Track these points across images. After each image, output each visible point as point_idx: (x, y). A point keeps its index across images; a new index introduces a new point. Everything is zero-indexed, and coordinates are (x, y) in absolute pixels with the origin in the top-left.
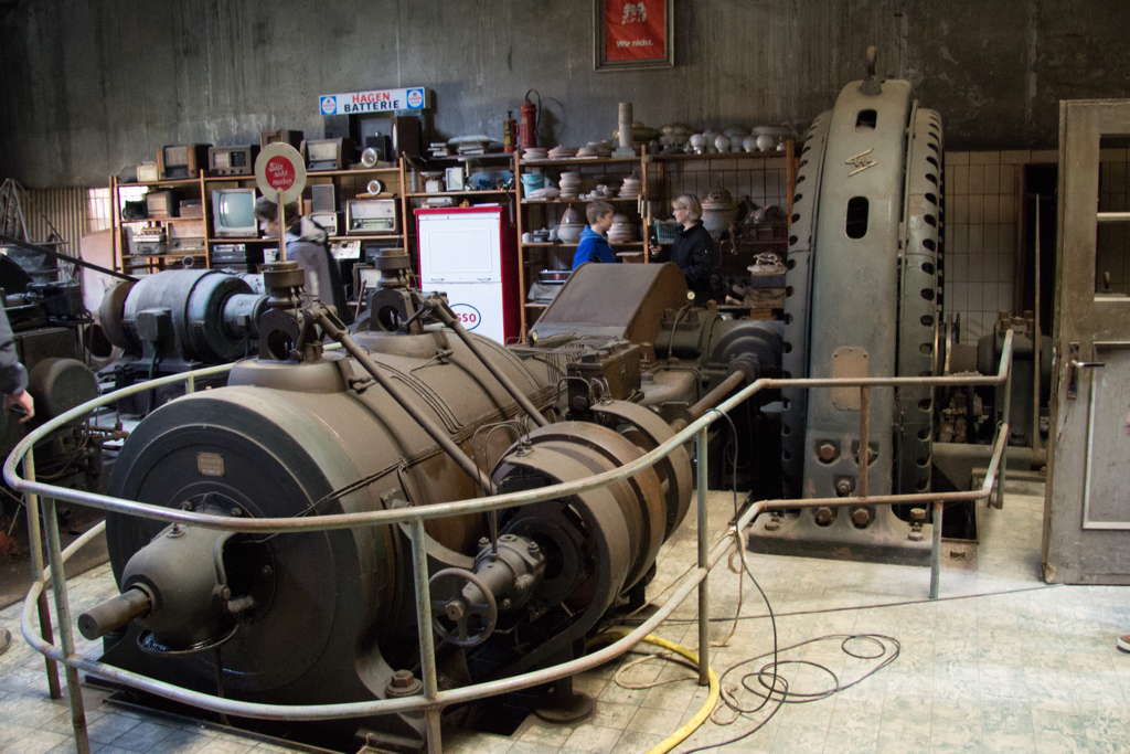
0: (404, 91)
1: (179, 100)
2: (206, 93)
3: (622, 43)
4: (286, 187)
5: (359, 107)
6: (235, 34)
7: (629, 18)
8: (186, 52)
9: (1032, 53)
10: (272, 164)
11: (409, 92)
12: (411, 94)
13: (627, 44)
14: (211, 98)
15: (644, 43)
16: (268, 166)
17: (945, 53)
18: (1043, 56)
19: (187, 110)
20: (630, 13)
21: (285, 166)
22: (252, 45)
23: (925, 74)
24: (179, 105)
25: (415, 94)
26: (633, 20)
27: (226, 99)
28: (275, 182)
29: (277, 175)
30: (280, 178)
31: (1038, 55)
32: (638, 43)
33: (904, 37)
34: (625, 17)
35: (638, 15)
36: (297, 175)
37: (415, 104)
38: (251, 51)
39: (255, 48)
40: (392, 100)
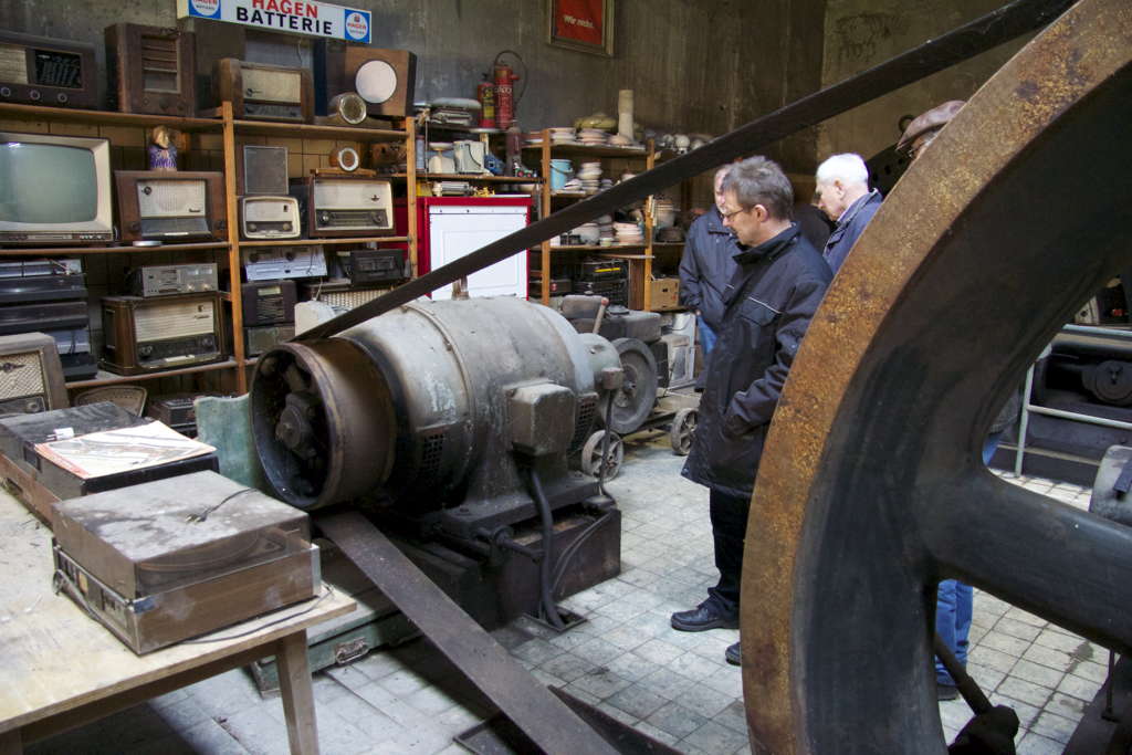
0: (341, 10)
3: (569, 18)
5: (265, 18)
11: (347, 13)
12: (351, 18)
13: (573, 21)
15: (587, 24)
25: (357, 20)
32: (581, 23)
37: (358, 34)
40: (322, 18)
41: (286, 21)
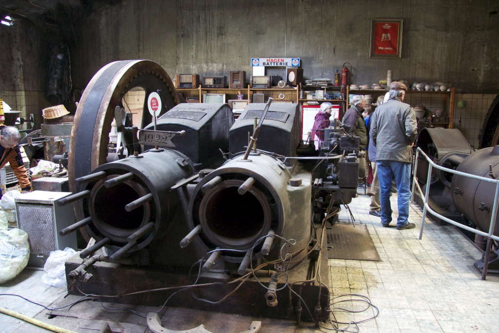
0: (291, 59)
1: (178, 56)
2: (192, 53)
3: (380, 48)
5: (270, 64)
6: (208, 30)
7: (384, 39)
8: (183, 36)
11: (293, 59)
12: (294, 61)
13: (382, 48)
14: (194, 55)
15: (389, 48)
19: (181, 60)
20: (385, 37)
22: (216, 35)
23: (491, 67)
24: (177, 57)
26: (385, 40)
27: (202, 56)
32: (387, 48)
33: (485, 53)
34: (383, 38)
35: (388, 38)
37: (295, 64)
38: (216, 38)
39: (218, 37)
40: (285, 62)
41: (275, 64)
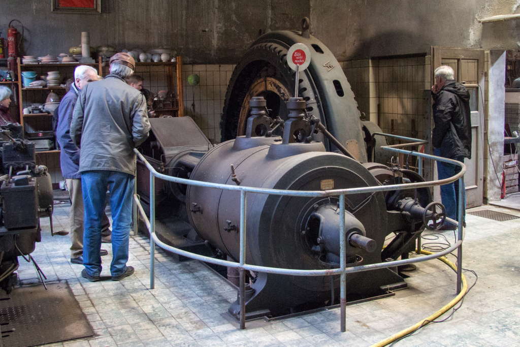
4: (301, 64)
9: (269, 20)
10: (296, 53)
16: (294, 54)
17: (234, 17)
18: (274, 22)
21: (301, 53)
23: (225, 27)
28: (296, 61)
29: (297, 58)
30: (299, 59)
31: (272, 22)
33: (216, 8)
36: (307, 59)
